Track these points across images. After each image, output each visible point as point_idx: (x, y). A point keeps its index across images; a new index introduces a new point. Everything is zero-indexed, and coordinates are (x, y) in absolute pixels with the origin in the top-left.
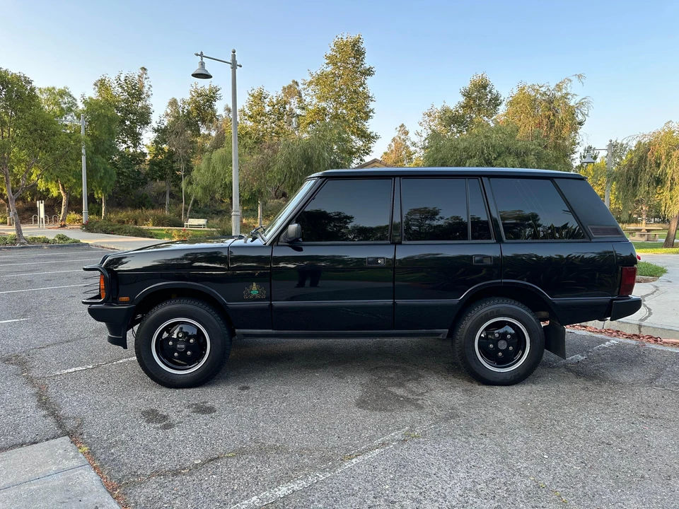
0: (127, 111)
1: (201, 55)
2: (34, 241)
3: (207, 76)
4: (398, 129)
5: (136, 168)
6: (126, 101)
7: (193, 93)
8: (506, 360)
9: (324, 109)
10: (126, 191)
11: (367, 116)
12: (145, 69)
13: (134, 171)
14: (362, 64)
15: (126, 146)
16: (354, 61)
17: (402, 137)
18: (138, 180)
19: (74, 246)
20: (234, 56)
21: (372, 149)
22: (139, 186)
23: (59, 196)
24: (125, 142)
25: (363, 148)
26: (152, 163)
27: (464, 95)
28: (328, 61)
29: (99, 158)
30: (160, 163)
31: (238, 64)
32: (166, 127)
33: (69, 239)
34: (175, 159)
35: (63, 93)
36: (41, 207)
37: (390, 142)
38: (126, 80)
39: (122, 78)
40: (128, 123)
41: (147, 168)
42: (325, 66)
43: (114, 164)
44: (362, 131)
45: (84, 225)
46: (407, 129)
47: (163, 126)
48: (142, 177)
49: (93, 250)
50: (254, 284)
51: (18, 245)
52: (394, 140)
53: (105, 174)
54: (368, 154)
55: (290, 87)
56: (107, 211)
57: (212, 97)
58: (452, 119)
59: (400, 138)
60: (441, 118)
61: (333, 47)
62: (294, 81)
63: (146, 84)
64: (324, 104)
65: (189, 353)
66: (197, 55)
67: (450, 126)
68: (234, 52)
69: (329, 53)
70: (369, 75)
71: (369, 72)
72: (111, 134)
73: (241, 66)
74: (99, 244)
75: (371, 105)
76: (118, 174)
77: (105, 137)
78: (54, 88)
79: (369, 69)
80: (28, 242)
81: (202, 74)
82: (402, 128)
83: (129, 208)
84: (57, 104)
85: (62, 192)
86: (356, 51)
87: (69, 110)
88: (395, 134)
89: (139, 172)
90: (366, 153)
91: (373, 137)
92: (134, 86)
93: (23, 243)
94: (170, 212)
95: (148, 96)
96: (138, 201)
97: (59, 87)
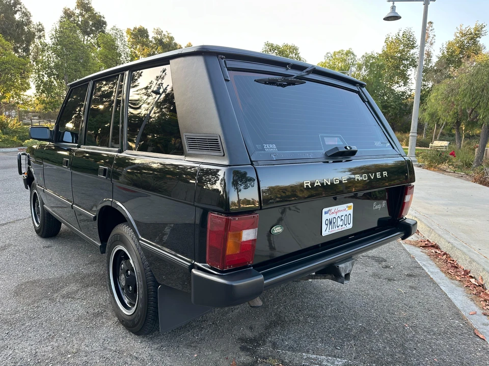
0: (401, 59)
3: (397, 18)
5: (405, 102)
7: (458, 34)
15: (398, 85)
22: (404, 115)
24: (398, 83)
35: (349, 53)
39: (401, 34)
40: (401, 68)
63: (431, 35)
76: (387, 107)
78: (343, 50)
81: (392, 17)
84: (344, 60)
87: (353, 64)
92: (410, 38)
94: (426, 135)
95: (432, 44)
96: (404, 126)
97: (346, 49)
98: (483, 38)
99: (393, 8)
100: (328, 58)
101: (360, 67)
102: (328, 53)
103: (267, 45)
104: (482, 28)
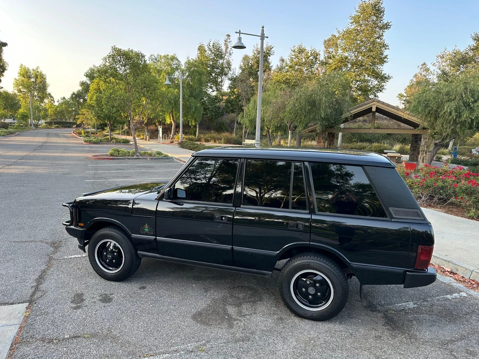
0: (213, 67)
1: (240, 33)
2: (144, 155)
3: (243, 47)
4: (420, 67)
5: (218, 104)
6: (213, 60)
7: (255, 51)
8: (314, 302)
9: (346, 58)
10: (211, 120)
11: (382, 61)
12: (229, 36)
13: (216, 107)
14: (381, 20)
15: (212, 90)
16: (375, 18)
17: (423, 73)
18: (218, 113)
19: (164, 158)
20: (263, 31)
21: (385, 87)
22: (219, 117)
23: (171, 124)
24: (211, 88)
25: (377, 86)
26: (228, 101)
27: (475, 40)
28: (352, 21)
29: (192, 100)
30: (232, 101)
31: (265, 36)
32: (237, 76)
33: (162, 154)
34: (240, 98)
35: (173, 58)
36: (160, 130)
37: (412, 78)
38: (213, 45)
39: (211, 45)
40: (213, 75)
41: (224, 104)
42: (350, 24)
43: (203, 104)
44: (377, 73)
45: (179, 144)
46: (428, 67)
47: (235, 76)
48: (221, 110)
49: (175, 162)
50: (146, 225)
51: (134, 157)
52: (416, 76)
53: (196, 110)
54: (381, 91)
55: (329, 40)
56: (200, 133)
57: (267, 53)
58: (462, 60)
59: (421, 74)
60: (451, 59)
61: (357, 9)
62: (333, 35)
63: (229, 46)
64: (346, 54)
65: (114, 261)
66: (237, 33)
67: (459, 66)
68: (263, 28)
69: (354, 14)
70: (387, 28)
71: (386, 26)
72: (201, 83)
73: (267, 37)
74: (179, 158)
75: (386, 53)
76: (205, 109)
77: (196, 86)
78: (168, 55)
79: (386, 24)
80: (141, 155)
81: (239, 46)
82: (424, 66)
83: (212, 131)
84: (170, 65)
85: (172, 121)
86: (377, 11)
87: (177, 69)
88: (417, 71)
89: (219, 108)
90: (379, 90)
91: (386, 78)
92: (218, 49)
93: (137, 156)
94: (236, 134)
95: (230, 54)
96: (218, 126)
97: (171, 54)
98: (271, 56)
99: (240, 39)
100: (152, 60)
101: (183, 73)
102: (152, 55)
103: (114, 49)
104: (271, 49)
